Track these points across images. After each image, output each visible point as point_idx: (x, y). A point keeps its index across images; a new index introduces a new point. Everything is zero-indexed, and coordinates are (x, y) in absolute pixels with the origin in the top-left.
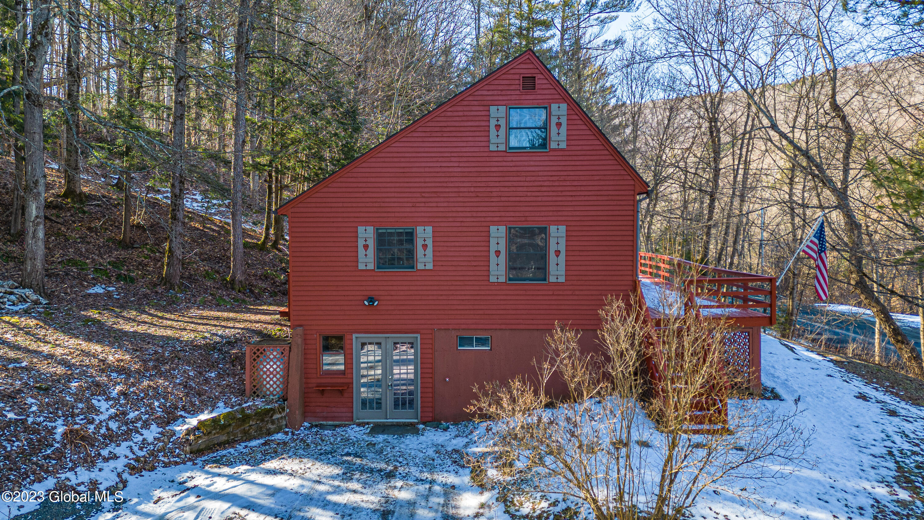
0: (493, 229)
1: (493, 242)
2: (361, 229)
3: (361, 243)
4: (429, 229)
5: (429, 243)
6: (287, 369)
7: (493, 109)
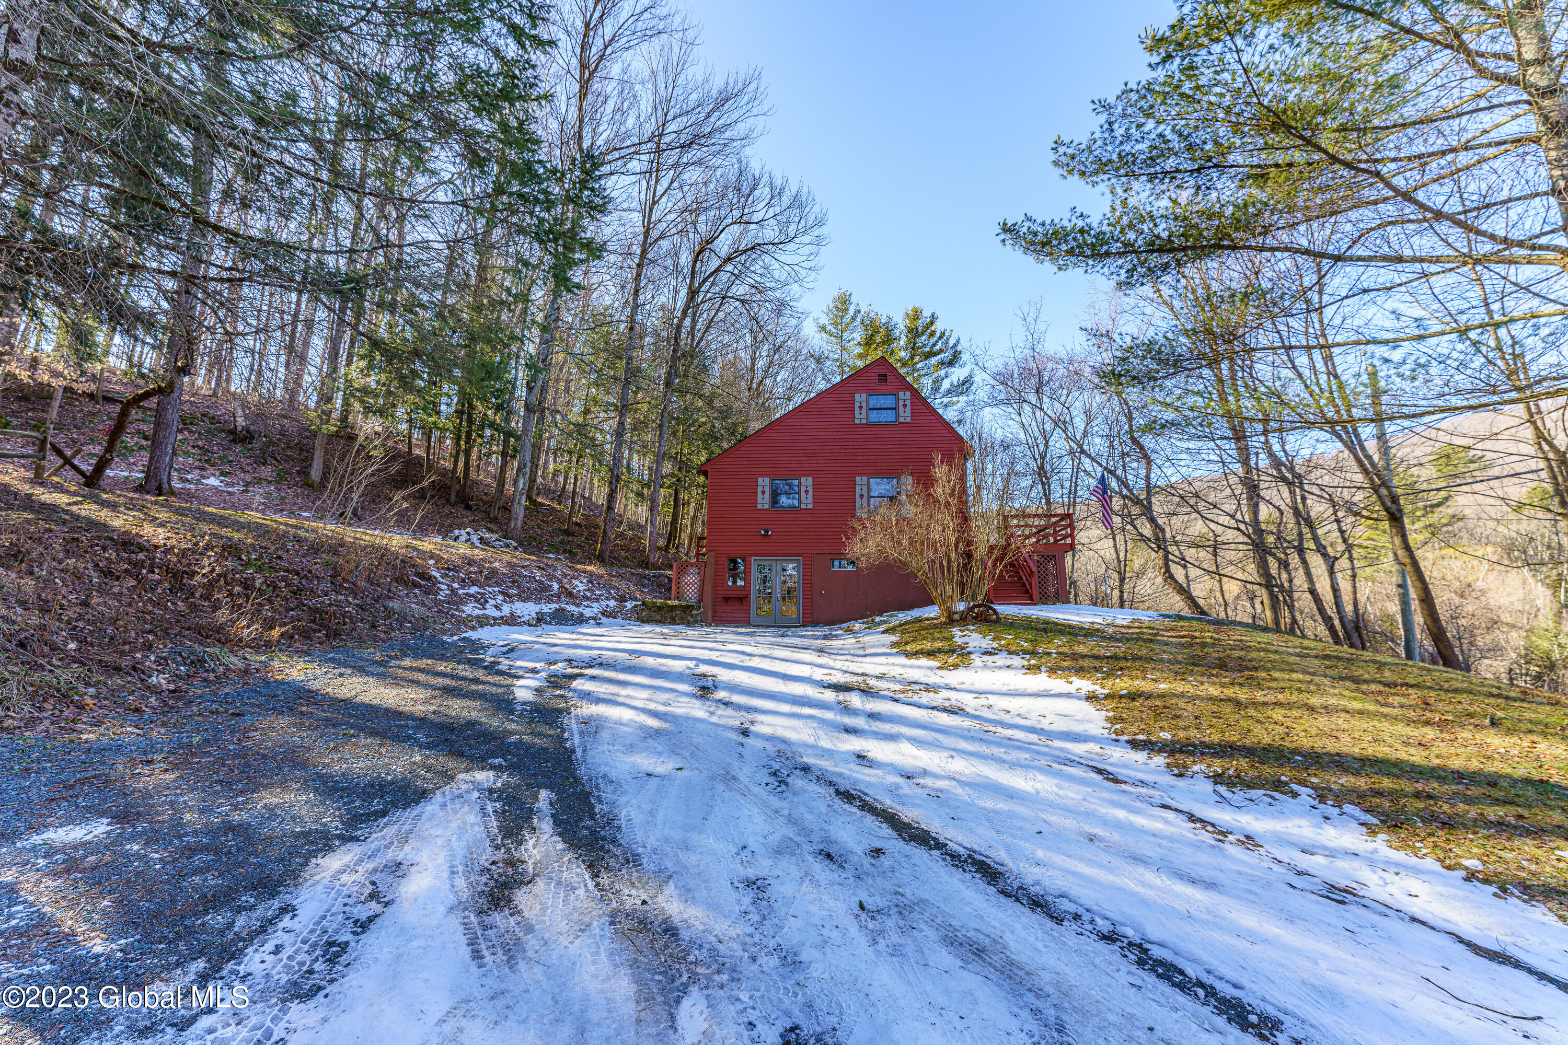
0: (858, 479)
1: (858, 488)
2: (760, 480)
3: (760, 489)
4: (810, 479)
5: (810, 489)
6: (703, 581)
7: (857, 396)
